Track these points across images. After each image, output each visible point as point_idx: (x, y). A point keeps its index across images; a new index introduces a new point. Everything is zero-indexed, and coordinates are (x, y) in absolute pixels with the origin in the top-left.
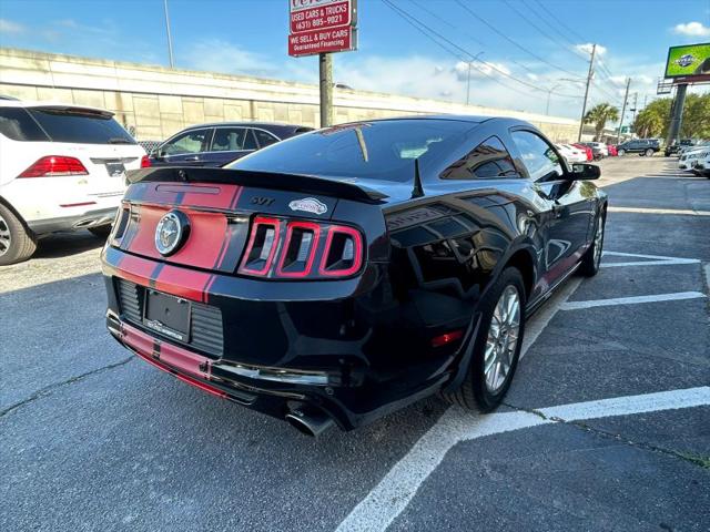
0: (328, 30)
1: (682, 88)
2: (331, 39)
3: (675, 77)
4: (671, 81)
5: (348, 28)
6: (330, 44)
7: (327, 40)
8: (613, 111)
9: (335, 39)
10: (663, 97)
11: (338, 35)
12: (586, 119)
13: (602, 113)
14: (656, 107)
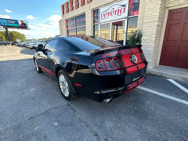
1: (6, 29)
4: (3, 27)
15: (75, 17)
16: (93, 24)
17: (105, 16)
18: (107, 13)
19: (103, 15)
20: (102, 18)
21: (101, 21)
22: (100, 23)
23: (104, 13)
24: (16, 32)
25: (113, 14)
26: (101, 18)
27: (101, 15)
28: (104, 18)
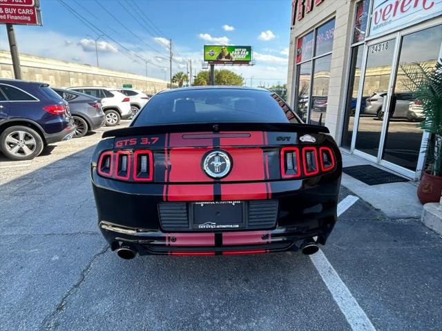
0: (14, 7)
1: (212, 67)
2: (17, 14)
3: (209, 61)
4: (207, 62)
5: (33, 8)
6: (16, 18)
7: (13, 14)
8: (186, 76)
9: (20, 15)
10: (204, 70)
11: (23, 12)
12: (173, 80)
13: (180, 77)
14: (202, 74)
15: (317, 29)
16: (350, 46)
17: (386, 18)
18: (391, 6)
19: (379, 13)
20: (376, 23)
21: (374, 34)
22: (367, 41)
23: (383, 7)
24: (227, 72)
25: (407, 7)
26: (373, 25)
27: (376, 13)
28: (381, 22)
